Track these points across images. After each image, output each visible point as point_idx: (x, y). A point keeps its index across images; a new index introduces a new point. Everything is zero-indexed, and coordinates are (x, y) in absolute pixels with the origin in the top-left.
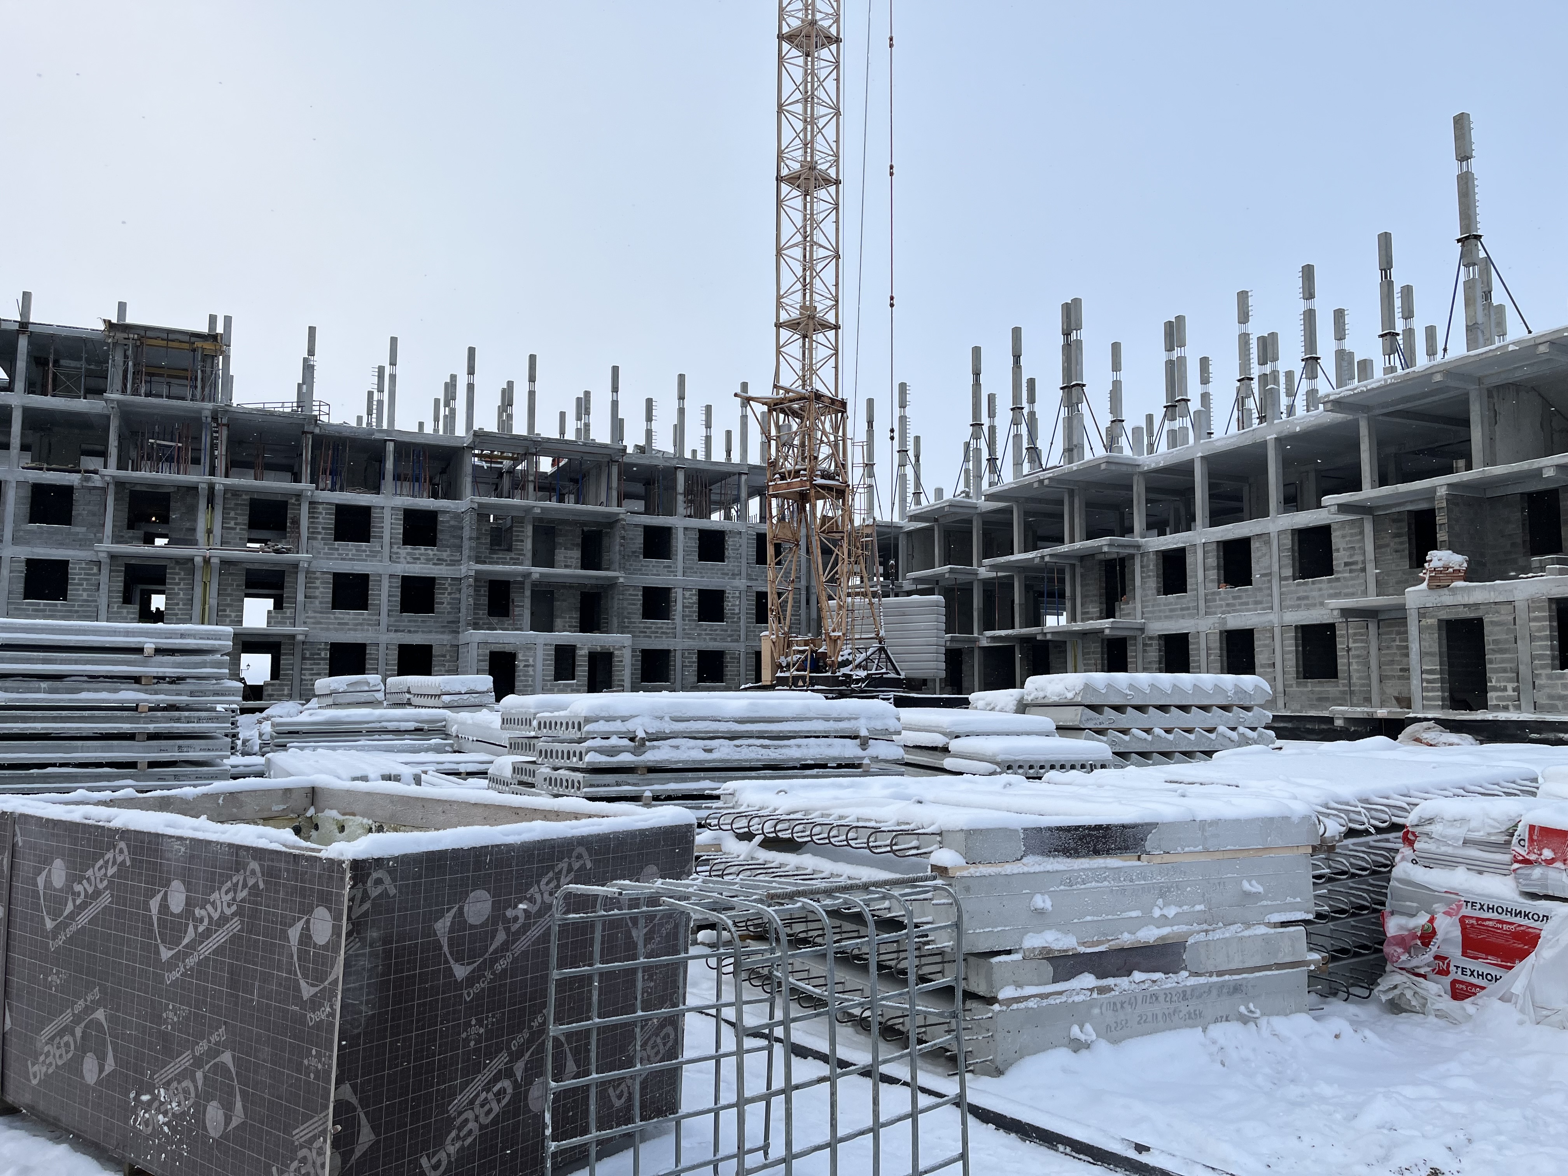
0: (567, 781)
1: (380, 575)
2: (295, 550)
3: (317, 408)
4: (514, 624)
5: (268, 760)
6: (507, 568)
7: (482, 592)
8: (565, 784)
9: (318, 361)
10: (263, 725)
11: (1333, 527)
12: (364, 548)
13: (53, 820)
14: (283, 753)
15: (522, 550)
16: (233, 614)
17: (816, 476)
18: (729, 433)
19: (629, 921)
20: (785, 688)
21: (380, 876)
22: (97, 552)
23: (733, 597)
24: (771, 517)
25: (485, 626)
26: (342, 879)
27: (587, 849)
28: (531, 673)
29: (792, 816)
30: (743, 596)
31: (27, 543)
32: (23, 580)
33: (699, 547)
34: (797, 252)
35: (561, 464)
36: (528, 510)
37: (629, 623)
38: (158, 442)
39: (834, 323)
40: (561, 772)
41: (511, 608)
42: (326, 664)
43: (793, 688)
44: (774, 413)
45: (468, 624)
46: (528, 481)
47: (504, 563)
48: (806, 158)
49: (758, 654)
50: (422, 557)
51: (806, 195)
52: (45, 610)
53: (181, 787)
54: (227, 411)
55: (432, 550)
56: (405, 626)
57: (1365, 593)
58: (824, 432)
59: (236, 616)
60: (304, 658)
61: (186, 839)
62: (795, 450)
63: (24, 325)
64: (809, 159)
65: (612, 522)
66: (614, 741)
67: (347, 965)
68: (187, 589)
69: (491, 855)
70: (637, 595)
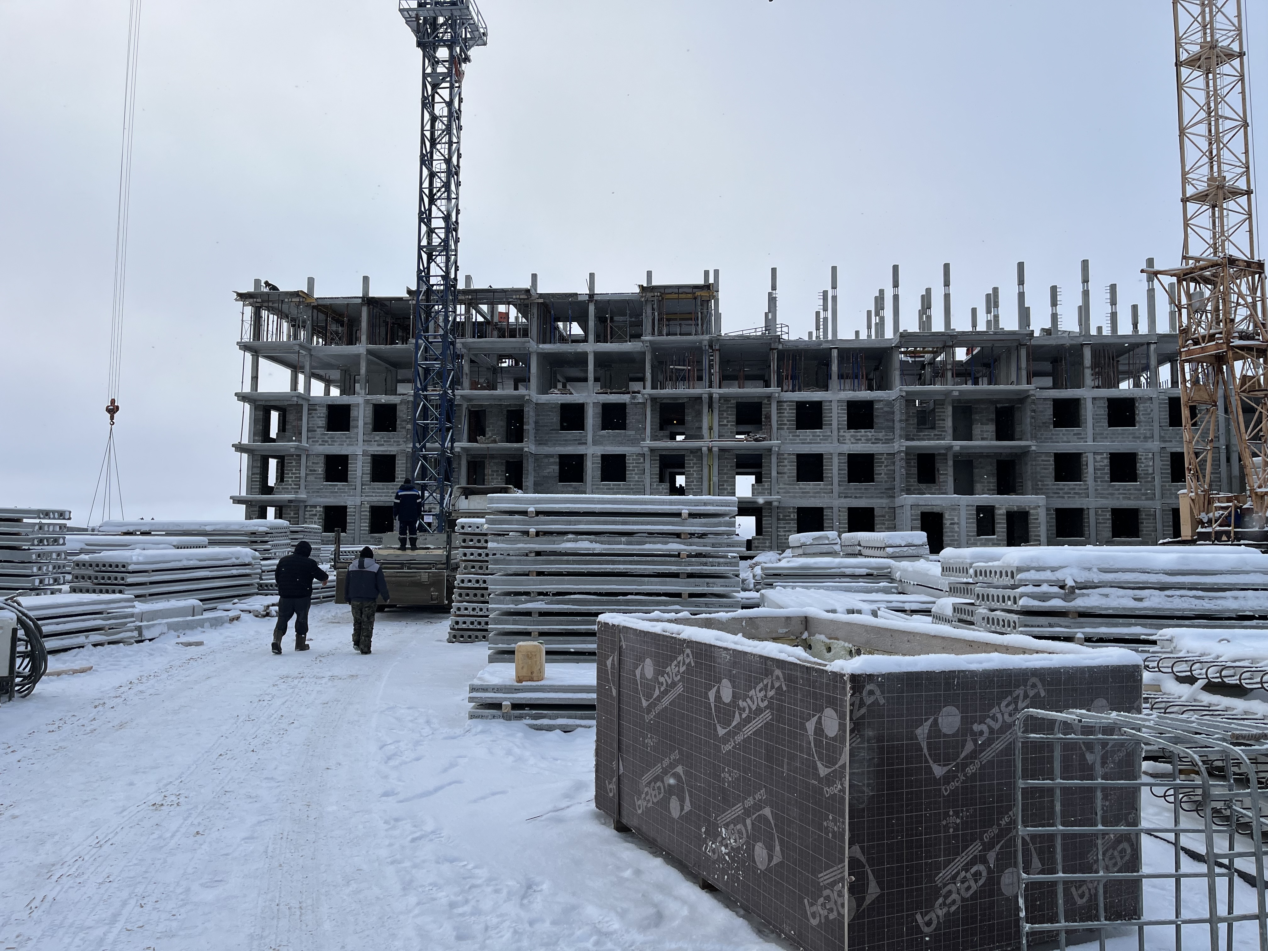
0: (1003, 621)
1: (831, 454)
2: (769, 438)
3: (780, 329)
4: (940, 489)
5: (762, 595)
6: (932, 443)
7: (912, 464)
8: (1001, 623)
9: (778, 294)
10: (755, 569)
12: (818, 434)
13: (644, 631)
14: (772, 590)
15: (944, 427)
16: (729, 488)
17: (1234, 337)
18: (1135, 308)
19: (1082, 746)
20: (1208, 542)
21: (872, 688)
22: (642, 447)
23: (1146, 459)
24: (1184, 381)
25: (916, 492)
26: (844, 688)
27: (1040, 679)
28: (957, 529)
29: (1237, 664)
30: (1157, 458)
31: (601, 444)
32: (600, 469)
33: (1109, 415)
34: (1202, 129)
35: (974, 353)
36: (948, 393)
37: (1042, 485)
38: (676, 367)
39: (1245, 188)
40: (998, 613)
41: (937, 476)
42: (794, 523)
43: (1216, 542)
44: (1184, 283)
45: (902, 491)
46: (947, 369)
47: (929, 439)
48: (1205, 39)
49: (1176, 513)
50: (863, 438)
51: (1207, 74)
52: (613, 489)
53: (718, 612)
54: (718, 340)
55: (870, 432)
56: (852, 493)
58: (1240, 295)
59: (731, 489)
60: (778, 519)
61: (730, 650)
62: (1209, 315)
63: (591, 296)
64: (1209, 39)
65: (1022, 399)
66: (1045, 588)
67: (851, 755)
68: (698, 471)
69: (958, 678)
70: (1049, 461)
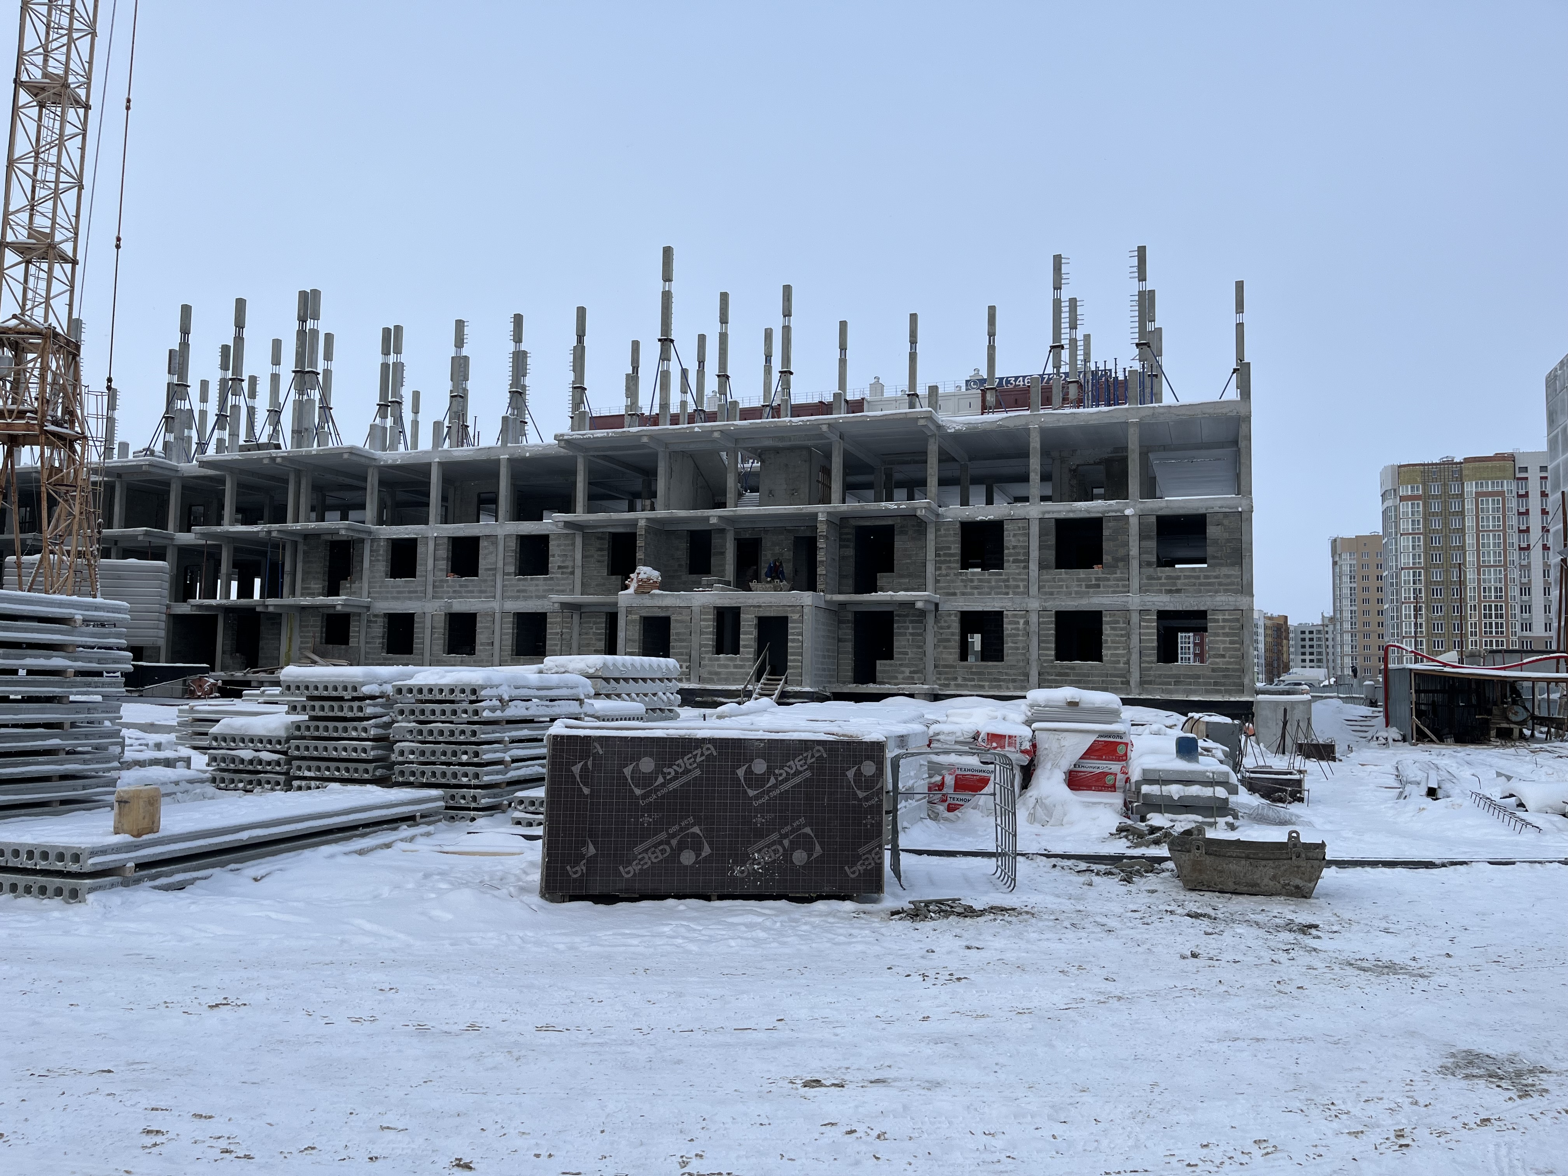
11: (551, 537)
17: (47, 421)
39: (71, 255)
51: (42, 107)
57: (572, 592)
